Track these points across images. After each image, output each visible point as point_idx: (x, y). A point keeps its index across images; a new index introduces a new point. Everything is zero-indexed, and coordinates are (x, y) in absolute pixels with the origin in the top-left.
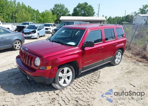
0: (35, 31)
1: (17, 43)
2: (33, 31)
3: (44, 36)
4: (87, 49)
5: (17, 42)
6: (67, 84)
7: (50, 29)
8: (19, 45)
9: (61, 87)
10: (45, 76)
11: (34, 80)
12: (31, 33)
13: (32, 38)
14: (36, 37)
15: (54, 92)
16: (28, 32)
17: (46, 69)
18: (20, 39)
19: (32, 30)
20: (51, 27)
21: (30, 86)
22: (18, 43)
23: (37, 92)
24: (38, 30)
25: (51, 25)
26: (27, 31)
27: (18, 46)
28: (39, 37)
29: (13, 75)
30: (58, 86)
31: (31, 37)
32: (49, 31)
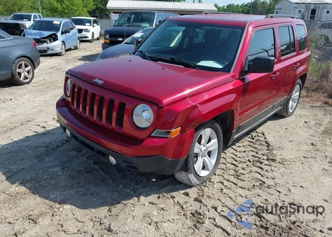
0: (55, 34)
1: (23, 65)
2: (50, 36)
3: (76, 48)
4: (251, 77)
5: (23, 63)
6: (208, 170)
7: (87, 31)
8: (28, 72)
9: (198, 179)
10: (163, 154)
11: (135, 168)
12: (45, 42)
13: (49, 52)
14: (58, 50)
15: (187, 194)
16: (38, 37)
17: (169, 136)
18: (29, 55)
19: (47, 33)
20: (87, 26)
21: (110, 181)
22: (26, 66)
23: (142, 198)
24: (62, 33)
25: (89, 21)
26: (34, 34)
27: (26, 73)
28: (67, 50)
29: (48, 154)
30: (193, 177)
31: (46, 51)
32: (85, 37)
